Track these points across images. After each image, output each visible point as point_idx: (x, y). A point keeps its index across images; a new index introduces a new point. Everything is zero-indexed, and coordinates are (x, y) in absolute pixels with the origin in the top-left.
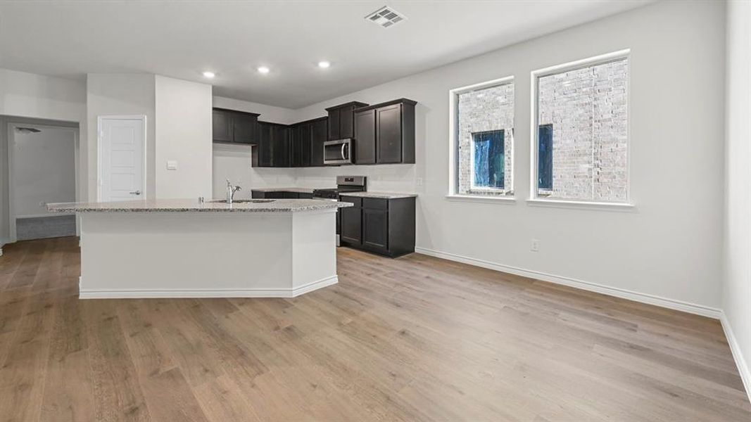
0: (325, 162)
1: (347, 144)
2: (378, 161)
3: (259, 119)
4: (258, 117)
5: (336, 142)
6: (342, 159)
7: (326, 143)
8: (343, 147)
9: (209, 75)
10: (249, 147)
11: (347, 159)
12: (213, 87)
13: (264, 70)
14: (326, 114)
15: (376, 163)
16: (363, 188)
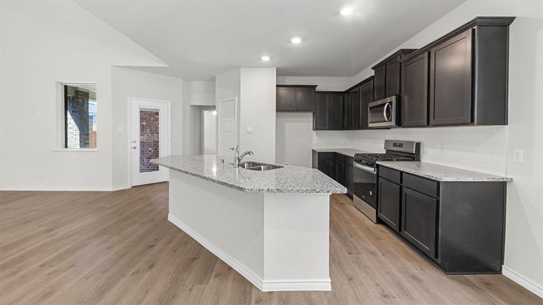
0: (370, 125)
1: (391, 103)
2: (431, 123)
3: (317, 89)
4: (316, 88)
5: (380, 102)
6: (385, 121)
7: (371, 105)
8: (386, 106)
9: (266, 59)
10: (311, 114)
11: (391, 121)
12: (277, 69)
13: (296, 41)
14: (373, 73)
15: (428, 124)
16: (414, 157)
